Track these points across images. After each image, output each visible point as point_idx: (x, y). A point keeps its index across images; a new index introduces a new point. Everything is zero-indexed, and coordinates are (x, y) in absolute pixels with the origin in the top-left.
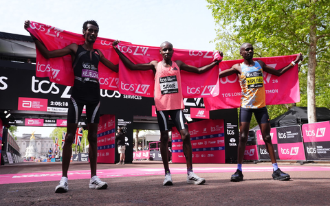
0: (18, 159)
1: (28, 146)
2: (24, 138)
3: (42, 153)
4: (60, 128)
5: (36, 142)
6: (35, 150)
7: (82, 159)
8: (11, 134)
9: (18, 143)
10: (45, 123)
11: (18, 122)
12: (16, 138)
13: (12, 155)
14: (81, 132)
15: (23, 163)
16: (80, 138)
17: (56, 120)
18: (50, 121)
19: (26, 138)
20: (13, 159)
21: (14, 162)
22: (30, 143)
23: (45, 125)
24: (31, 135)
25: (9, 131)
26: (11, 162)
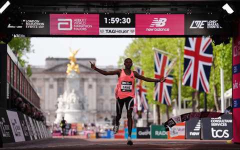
0: (38, 131)
1: (60, 92)
2: (50, 71)
3: (99, 114)
4: (146, 40)
5: (83, 80)
6: (81, 105)
7: (215, 134)
8: (14, 58)
9: (36, 85)
10: (103, 25)
11: (31, 24)
12: (30, 70)
13: (21, 119)
14: (209, 50)
15: (51, 140)
16: (207, 70)
17: (132, 16)
18: (118, 20)
19: (56, 68)
20: (25, 131)
21: (27, 138)
22: (67, 85)
23: (103, 31)
24: (67, 61)
25: (10, 51)
26: (20, 139)
